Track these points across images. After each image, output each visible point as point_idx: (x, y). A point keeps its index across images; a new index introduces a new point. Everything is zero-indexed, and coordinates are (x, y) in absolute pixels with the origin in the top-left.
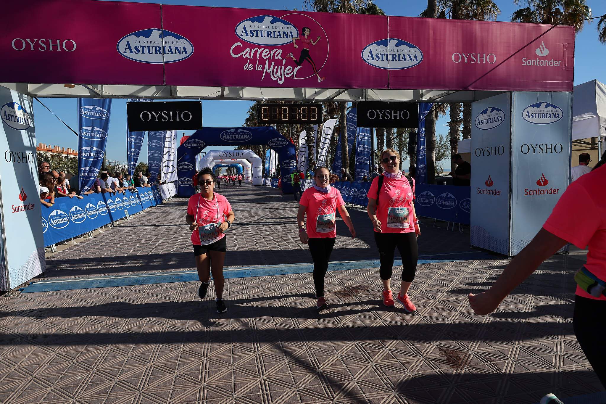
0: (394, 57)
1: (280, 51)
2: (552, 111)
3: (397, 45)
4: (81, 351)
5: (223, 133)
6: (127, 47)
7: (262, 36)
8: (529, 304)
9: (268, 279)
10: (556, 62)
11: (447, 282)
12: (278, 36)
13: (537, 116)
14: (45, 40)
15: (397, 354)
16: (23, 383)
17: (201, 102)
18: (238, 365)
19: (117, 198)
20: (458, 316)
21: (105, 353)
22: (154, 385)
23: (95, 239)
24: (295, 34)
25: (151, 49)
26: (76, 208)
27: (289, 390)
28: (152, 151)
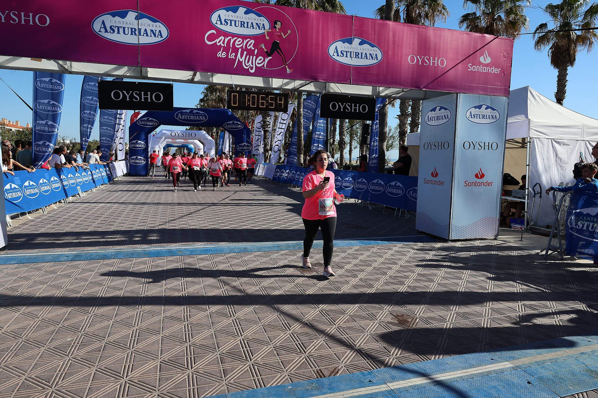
0: (357, 55)
1: (253, 41)
2: (491, 113)
3: (361, 44)
4: (65, 317)
5: (178, 113)
6: (103, 26)
7: (235, 25)
8: (464, 279)
9: (234, 255)
10: (496, 70)
11: (396, 261)
12: (251, 26)
13: (478, 116)
14: (16, 13)
15: (356, 319)
16: (15, 344)
17: (173, 84)
18: (218, 328)
19: (69, 175)
20: (406, 288)
21: (89, 319)
22: (143, 344)
23: (50, 215)
24: (267, 26)
25: (126, 29)
26: (29, 183)
27: (266, 347)
28: (103, 128)
